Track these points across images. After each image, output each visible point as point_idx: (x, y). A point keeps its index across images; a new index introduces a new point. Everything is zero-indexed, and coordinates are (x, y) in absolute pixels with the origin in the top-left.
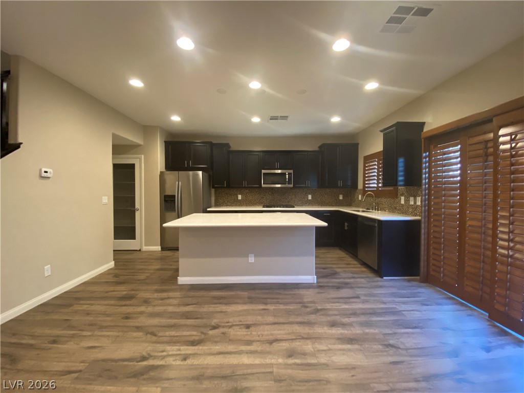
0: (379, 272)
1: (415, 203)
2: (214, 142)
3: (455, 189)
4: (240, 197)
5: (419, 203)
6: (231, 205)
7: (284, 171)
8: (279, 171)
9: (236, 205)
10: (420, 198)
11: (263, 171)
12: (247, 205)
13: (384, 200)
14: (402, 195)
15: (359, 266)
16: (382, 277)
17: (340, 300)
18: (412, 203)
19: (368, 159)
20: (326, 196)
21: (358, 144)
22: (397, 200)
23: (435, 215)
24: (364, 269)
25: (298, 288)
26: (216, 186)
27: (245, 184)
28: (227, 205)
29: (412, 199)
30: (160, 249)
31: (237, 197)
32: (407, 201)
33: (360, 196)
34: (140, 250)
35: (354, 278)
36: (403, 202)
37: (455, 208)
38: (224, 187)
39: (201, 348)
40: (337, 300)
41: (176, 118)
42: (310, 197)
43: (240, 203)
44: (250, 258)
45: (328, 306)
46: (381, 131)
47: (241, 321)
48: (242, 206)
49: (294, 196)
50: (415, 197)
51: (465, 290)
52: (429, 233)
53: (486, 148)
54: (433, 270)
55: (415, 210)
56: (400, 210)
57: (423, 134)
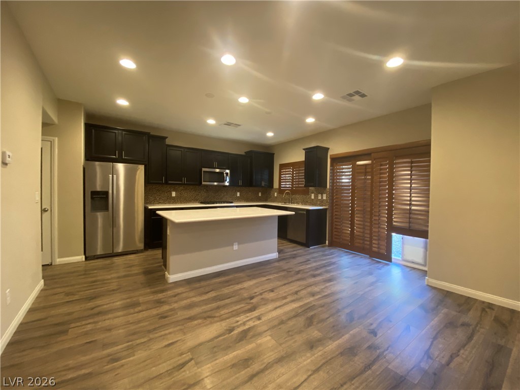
0: (307, 245)
1: (322, 198)
2: (151, 134)
3: (349, 190)
4: (174, 194)
5: (325, 198)
6: (164, 203)
7: (222, 171)
8: (218, 170)
9: (169, 203)
10: (325, 195)
11: (204, 169)
12: (181, 202)
13: (297, 196)
14: (313, 193)
15: (289, 243)
16: (309, 247)
17: (303, 264)
18: (320, 198)
19: (283, 166)
20: (250, 193)
21: (274, 154)
22: (308, 196)
23: (336, 205)
24: (295, 245)
25: (270, 263)
26: (152, 181)
27: (185, 180)
28: (159, 203)
29: (320, 195)
30: (84, 259)
31: (171, 194)
32: (316, 196)
33: (276, 194)
34: (51, 264)
35: (294, 251)
36: (313, 197)
37: (349, 200)
38: (162, 184)
39: (260, 310)
40: (300, 264)
41: (123, 102)
42: (238, 194)
43: (174, 201)
44: (234, 247)
45: (301, 268)
46: (304, 149)
47: (263, 290)
48: (176, 203)
49: (225, 194)
50: (322, 194)
51: (354, 246)
52: (332, 216)
53: (366, 169)
54: (335, 238)
55: (322, 202)
56: (310, 203)
57: (331, 155)
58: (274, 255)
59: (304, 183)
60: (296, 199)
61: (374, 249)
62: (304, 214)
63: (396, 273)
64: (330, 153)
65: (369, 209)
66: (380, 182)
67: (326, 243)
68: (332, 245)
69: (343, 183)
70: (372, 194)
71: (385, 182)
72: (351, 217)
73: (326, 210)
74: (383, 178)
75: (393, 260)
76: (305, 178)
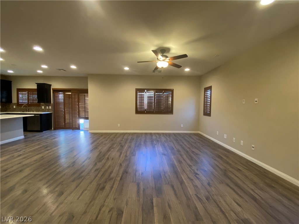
0: (41, 131)
1: (49, 108)
3: (62, 103)
10: (51, 107)
13: (33, 107)
14: (43, 106)
18: (47, 108)
21: (11, 81)
22: (40, 108)
32: (45, 107)
33: (15, 106)
36: (43, 107)
39: (23, 151)
40: (38, 138)
46: (36, 83)
50: (49, 106)
51: (66, 127)
52: (55, 116)
53: (69, 96)
54: (57, 126)
55: (49, 110)
56: (42, 111)
57: (52, 89)
58: (22, 137)
59: (37, 100)
60: (32, 109)
61: (74, 127)
62: (38, 116)
63: (82, 133)
64: (52, 87)
65: (71, 112)
66: (75, 101)
67: (52, 129)
68: (55, 129)
69: (60, 98)
70: (72, 106)
71: (77, 101)
72: (64, 116)
73: (51, 113)
74: (76, 100)
75: (80, 129)
76: (37, 98)
